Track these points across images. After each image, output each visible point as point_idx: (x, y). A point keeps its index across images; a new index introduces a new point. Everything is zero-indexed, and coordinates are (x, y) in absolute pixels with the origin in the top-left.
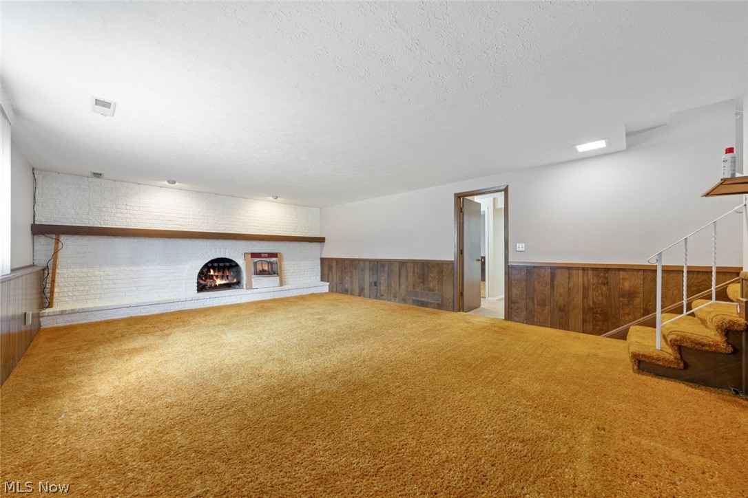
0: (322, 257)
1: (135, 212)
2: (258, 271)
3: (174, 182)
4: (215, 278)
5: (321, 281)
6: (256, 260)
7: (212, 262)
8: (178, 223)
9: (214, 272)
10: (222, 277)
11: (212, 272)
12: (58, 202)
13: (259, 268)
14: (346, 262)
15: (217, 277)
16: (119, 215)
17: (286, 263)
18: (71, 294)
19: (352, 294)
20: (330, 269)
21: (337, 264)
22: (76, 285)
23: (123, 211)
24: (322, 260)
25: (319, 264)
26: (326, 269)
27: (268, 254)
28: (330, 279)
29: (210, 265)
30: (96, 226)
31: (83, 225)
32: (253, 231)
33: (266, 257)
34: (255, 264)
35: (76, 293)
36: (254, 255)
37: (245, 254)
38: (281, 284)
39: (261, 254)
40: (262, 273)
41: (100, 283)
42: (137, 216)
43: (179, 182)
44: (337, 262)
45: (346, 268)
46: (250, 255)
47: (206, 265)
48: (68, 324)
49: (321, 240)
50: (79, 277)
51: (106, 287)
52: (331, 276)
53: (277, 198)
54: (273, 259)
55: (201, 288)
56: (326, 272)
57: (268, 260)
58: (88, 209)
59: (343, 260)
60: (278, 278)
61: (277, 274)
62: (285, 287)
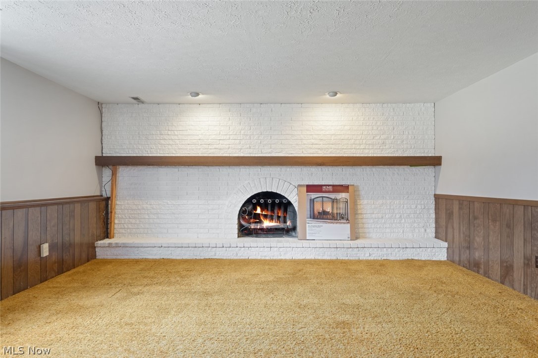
0: (437, 193)
1: (176, 137)
2: (316, 212)
3: (197, 94)
4: (262, 218)
5: (436, 237)
6: (314, 195)
7: (257, 196)
8: (217, 146)
9: (262, 211)
10: (272, 219)
11: (259, 211)
12: (117, 133)
13: (318, 208)
14: (477, 205)
15: (266, 216)
16: (162, 142)
17: (365, 202)
18: (126, 227)
19: (486, 274)
20: (450, 215)
21: (460, 209)
22: (130, 218)
23: (165, 137)
24: (437, 198)
25: (432, 206)
26: (443, 215)
27: (333, 186)
28: (450, 237)
29: (254, 201)
30: (144, 155)
31: (135, 155)
32: (312, 151)
33: (329, 192)
34: (312, 201)
35: (130, 226)
36: (311, 188)
37: (300, 186)
38: (355, 236)
39: (321, 186)
40: (322, 216)
41: (147, 217)
42: (178, 142)
43: (203, 94)
44: (461, 204)
45: (475, 218)
46: (305, 189)
47: (249, 201)
48: (114, 257)
49: (435, 161)
50: (132, 210)
51: (151, 221)
52: (450, 230)
53: (336, 94)
54: (342, 196)
55: (244, 232)
56: (443, 222)
57: (333, 196)
58: (138, 138)
59: (471, 200)
60: (349, 225)
61: (348, 219)
62: (359, 242)
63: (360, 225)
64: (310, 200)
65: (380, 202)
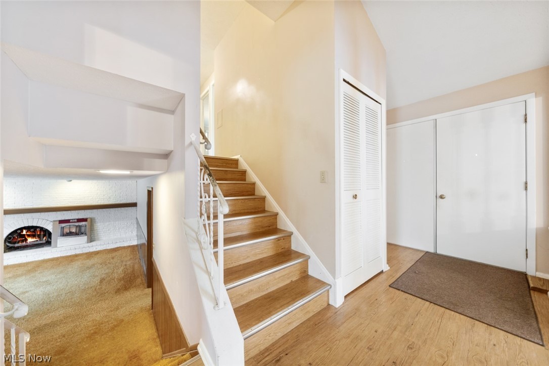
2: (65, 233)
6: (63, 225)
13: (67, 230)
17: (99, 224)
25: (136, 222)
27: (77, 219)
29: (19, 231)
33: (74, 222)
34: (63, 228)
36: (61, 222)
37: (54, 221)
38: (90, 241)
39: (69, 220)
40: (70, 234)
46: (58, 222)
47: (14, 232)
54: (83, 223)
57: (77, 224)
60: (86, 237)
61: (86, 234)
62: (93, 243)
63: (96, 235)
64: (61, 228)
65: (108, 223)
